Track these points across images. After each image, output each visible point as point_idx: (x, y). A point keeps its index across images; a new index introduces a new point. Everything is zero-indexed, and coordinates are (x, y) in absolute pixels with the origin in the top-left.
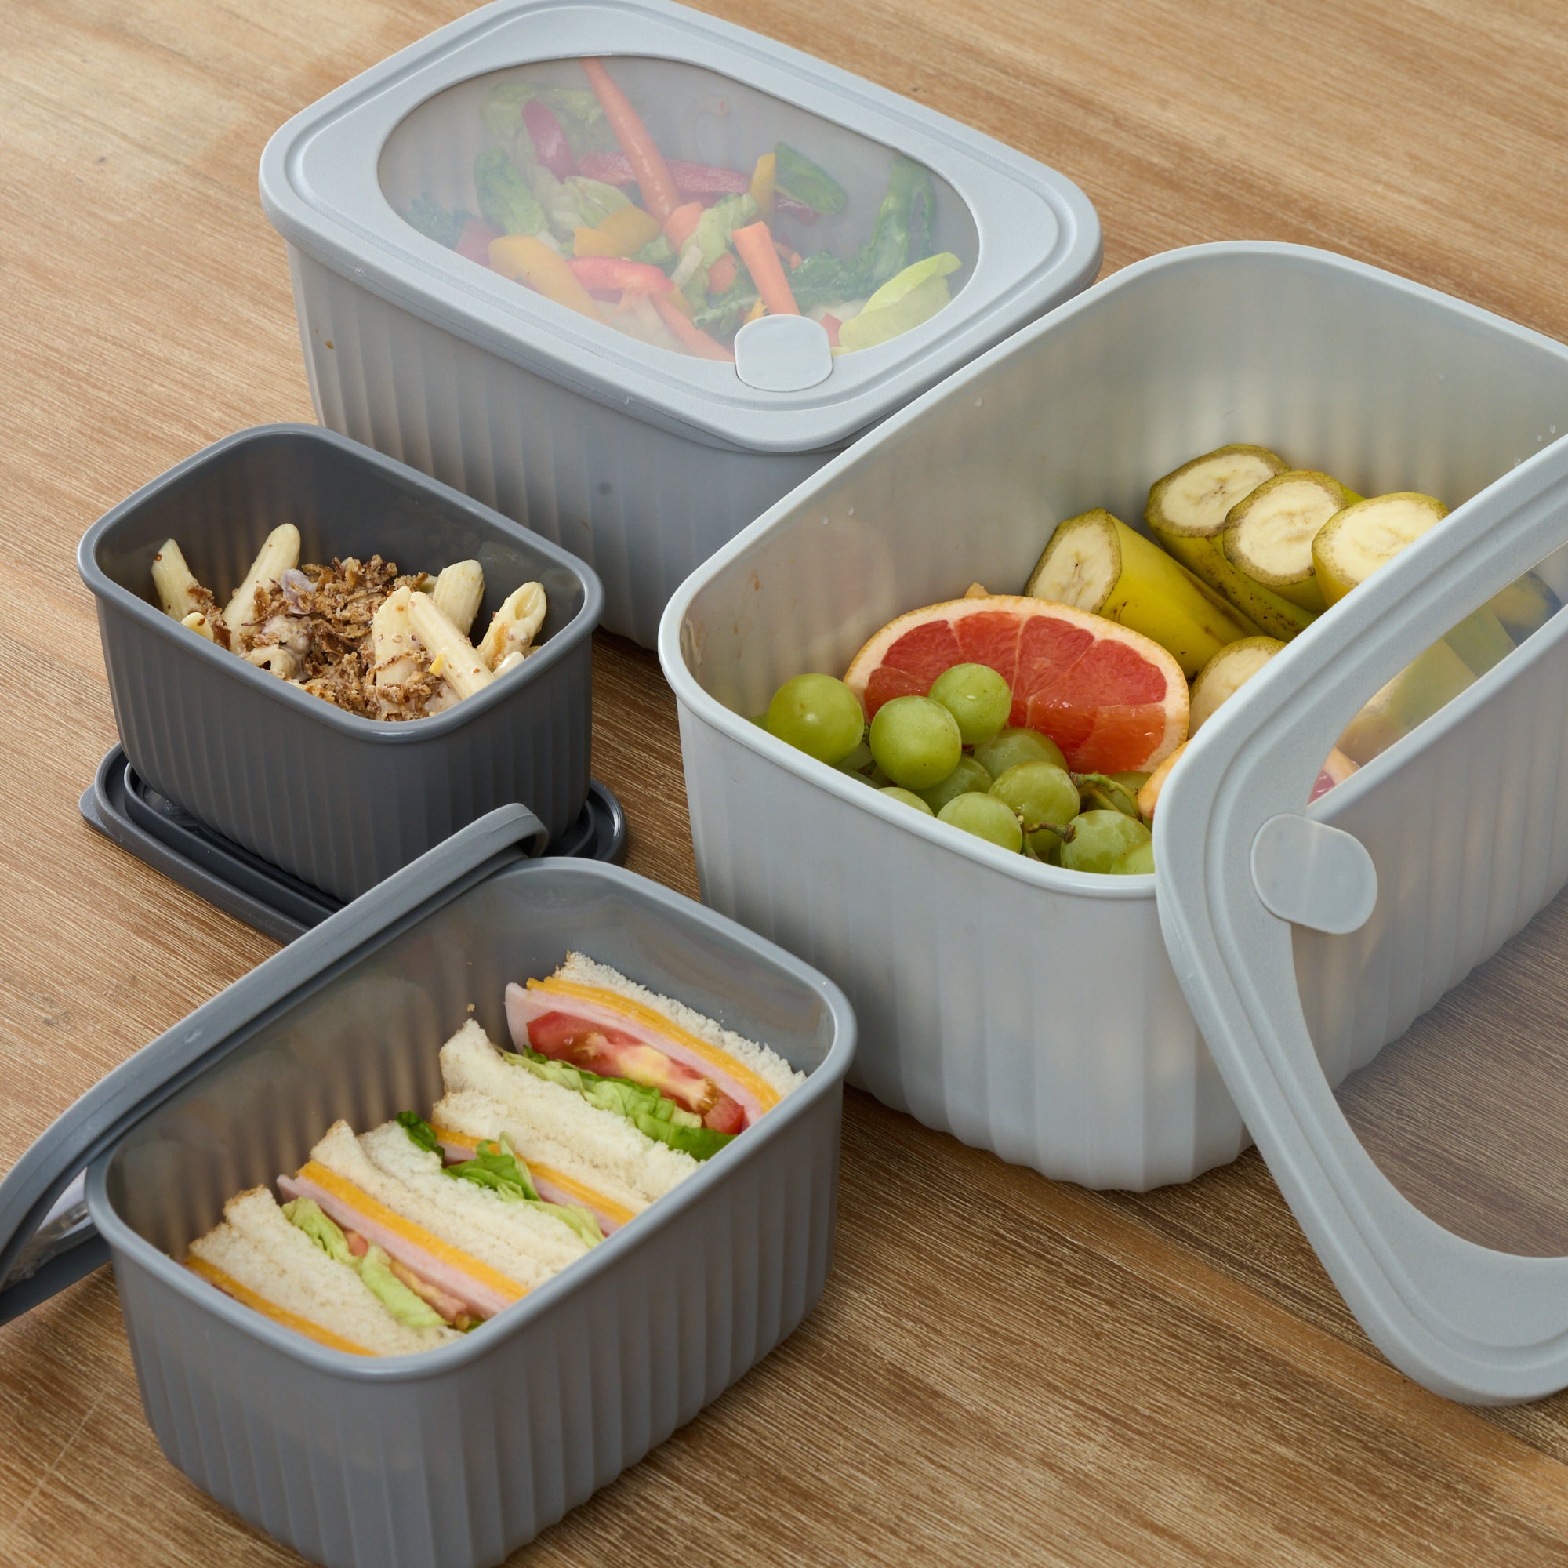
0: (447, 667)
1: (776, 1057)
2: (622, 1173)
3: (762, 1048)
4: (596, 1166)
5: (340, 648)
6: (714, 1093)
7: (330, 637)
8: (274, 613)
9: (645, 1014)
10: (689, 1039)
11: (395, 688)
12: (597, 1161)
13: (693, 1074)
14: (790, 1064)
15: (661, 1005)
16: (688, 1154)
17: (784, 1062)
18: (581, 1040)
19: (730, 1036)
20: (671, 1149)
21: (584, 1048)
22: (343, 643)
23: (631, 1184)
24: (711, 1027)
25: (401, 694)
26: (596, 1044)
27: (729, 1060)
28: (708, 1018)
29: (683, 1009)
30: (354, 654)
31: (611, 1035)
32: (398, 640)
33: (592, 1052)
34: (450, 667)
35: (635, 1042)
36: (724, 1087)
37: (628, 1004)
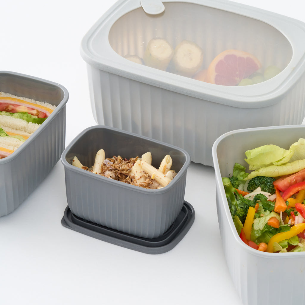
0: (156, 177)
1: (48, 104)
2: (23, 130)
3: (45, 103)
4: (17, 130)
5: (124, 176)
6: (38, 112)
7: (121, 174)
8: (106, 170)
9: (19, 100)
10: (30, 103)
11: (144, 183)
12: (17, 129)
13: (33, 109)
14: (51, 104)
15: (21, 98)
16: (36, 123)
17: (50, 104)
18: (7, 107)
19: (37, 102)
20: (33, 123)
21: (8, 109)
22: (125, 175)
23: (26, 131)
24: (33, 101)
25: (146, 184)
26: (11, 107)
27: (39, 106)
28: (32, 99)
29: (26, 98)
30: (128, 177)
31: (13, 105)
32: (141, 172)
33: (10, 109)
34: (157, 177)
35: (19, 105)
36: (40, 110)
37: (15, 99)
